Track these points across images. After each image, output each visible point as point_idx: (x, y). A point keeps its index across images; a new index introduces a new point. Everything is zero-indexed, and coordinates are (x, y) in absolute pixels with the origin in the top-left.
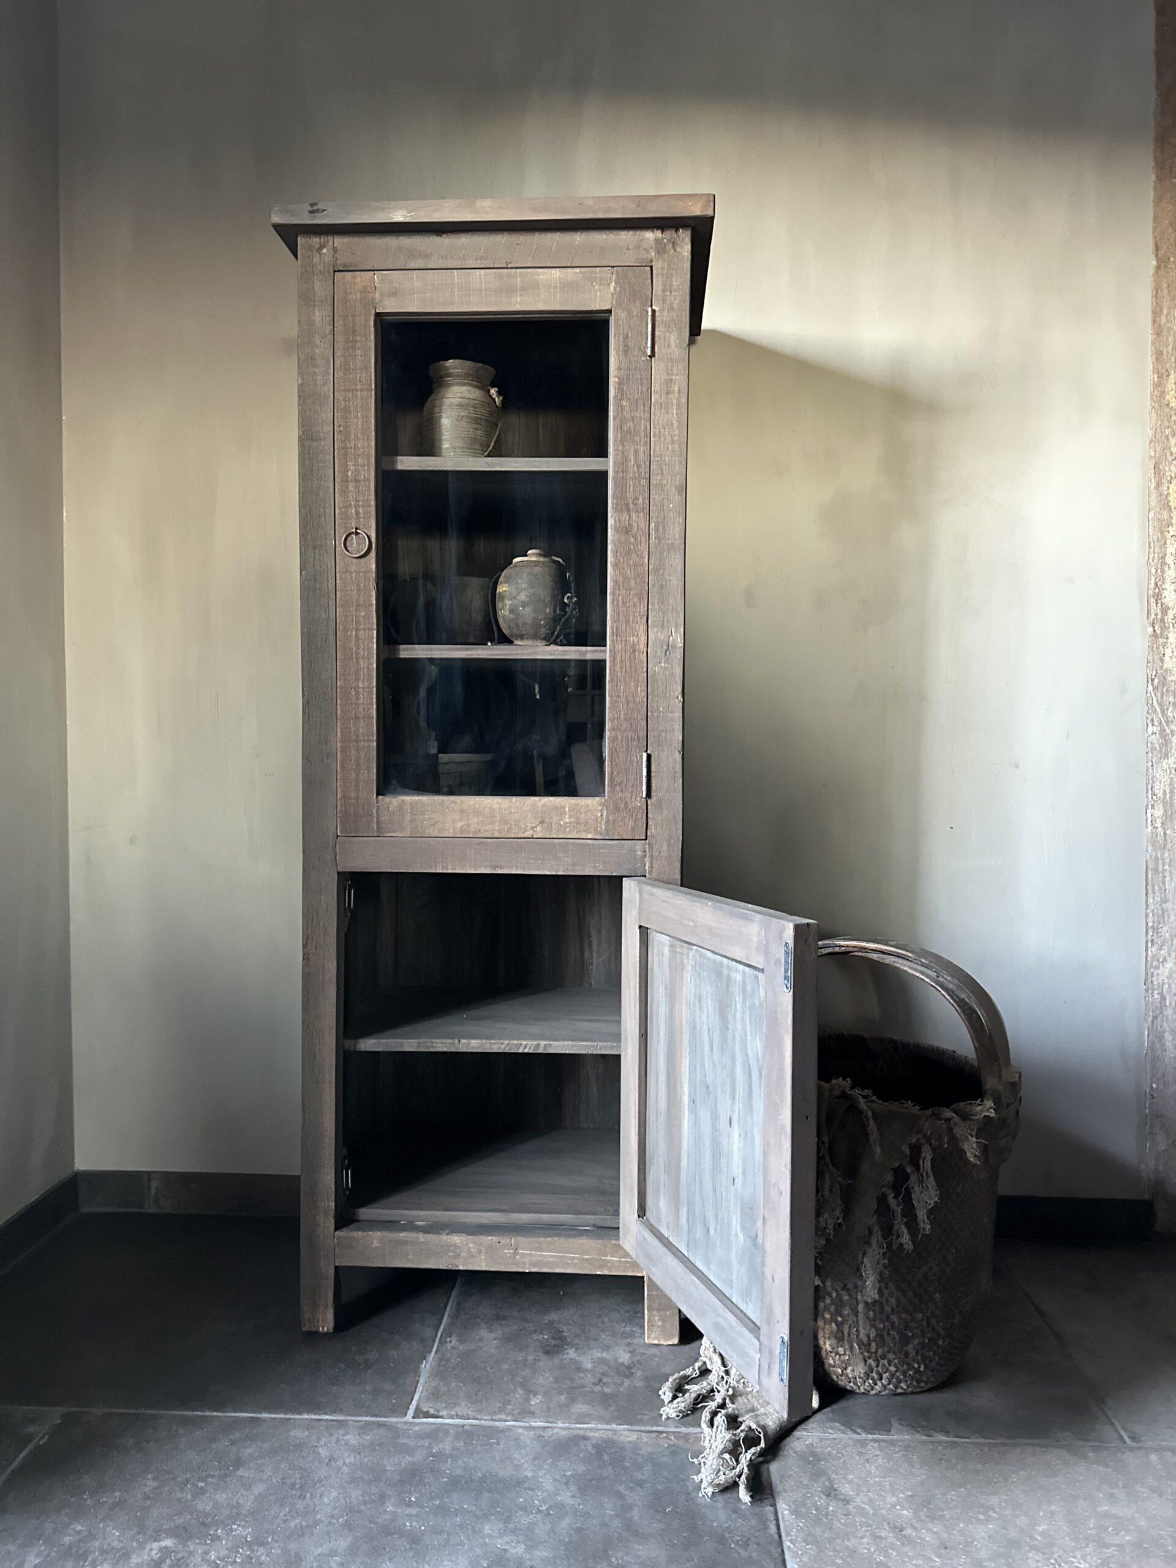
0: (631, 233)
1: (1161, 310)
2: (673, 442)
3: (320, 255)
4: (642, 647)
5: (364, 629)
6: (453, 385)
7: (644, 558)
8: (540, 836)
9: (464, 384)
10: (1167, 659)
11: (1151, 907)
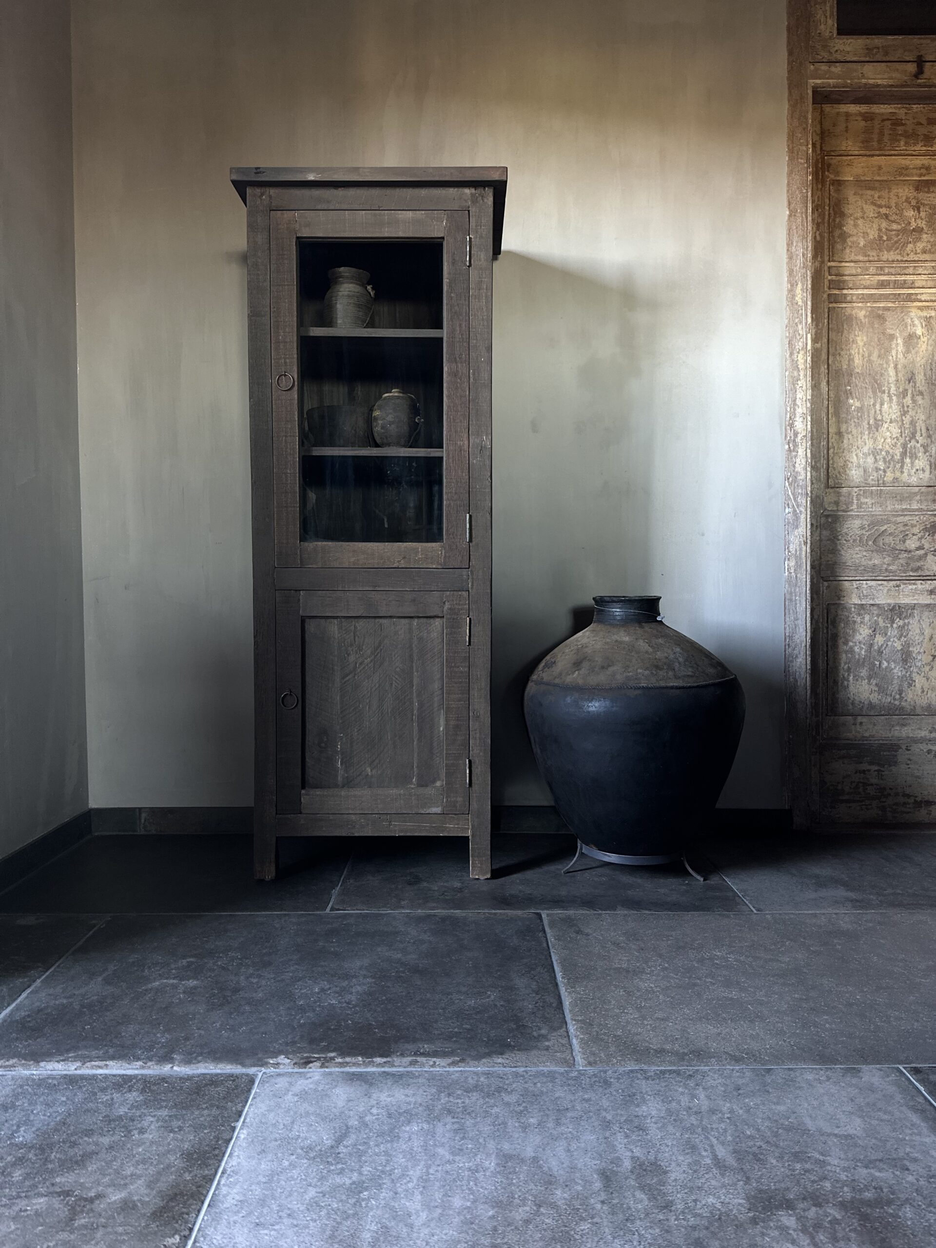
0: (456, 189)
1: (792, 243)
2: (483, 319)
3: (261, 200)
4: (466, 447)
5: (291, 436)
6: (343, 283)
7: (465, 391)
8: (403, 566)
9: (352, 283)
10: (797, 465)
11: (788, 623)
